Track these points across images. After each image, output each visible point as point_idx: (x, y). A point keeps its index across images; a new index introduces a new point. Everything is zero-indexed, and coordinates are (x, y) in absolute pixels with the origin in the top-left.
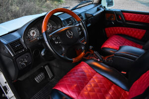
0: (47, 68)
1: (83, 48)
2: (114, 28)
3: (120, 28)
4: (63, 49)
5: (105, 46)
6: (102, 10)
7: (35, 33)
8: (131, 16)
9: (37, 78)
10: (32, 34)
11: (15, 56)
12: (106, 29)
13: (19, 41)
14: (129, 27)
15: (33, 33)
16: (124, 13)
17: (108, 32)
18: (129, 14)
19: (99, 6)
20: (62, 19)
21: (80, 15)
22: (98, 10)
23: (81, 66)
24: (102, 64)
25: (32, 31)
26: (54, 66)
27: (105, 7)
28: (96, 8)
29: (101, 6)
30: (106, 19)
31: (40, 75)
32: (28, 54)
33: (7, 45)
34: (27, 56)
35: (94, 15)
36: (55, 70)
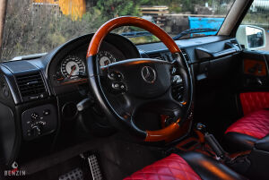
0: (92, 161)
1: (176, 113)
4: (129, 103)
6: (235, 48)
10: (69, 70)
11: (20, 103)
15: (73, 68)
17: (246, 102)
19: (229, 41)
20: (141, 52)
21: (184, 50)
22: (227, 47)
27: (243, 46)
28: (223, 43)
29: (235, 42)
30: (245, 72)
31: (74, 175)
32: (50, 106)
33: (10, 77)
34: (48, 111)
35: (216, 55)
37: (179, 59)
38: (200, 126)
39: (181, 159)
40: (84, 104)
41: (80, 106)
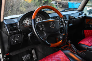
1: (61, 38)
5: (82, 43)
6: (83, 15)
7: (29, 22)
9: (24, 57)
10: (26, 22)
11: (10, 33)
12: (85, 31)
13: (15, 24)
17: (86, 33)
19: (81, 12)
20: (50, 16)
21: (65, 16)
22: (80, 14)
23: (58, 53)
24: (76, 55)
25: (27, 20)
26: (39, 51)
27: (86, 14)
28: (79, 13)
29: (83, 13)
30: (86, 23)
33: (7, 25)
35: (76, 18)
36: (39, 54)
37: (63, 20)
38: (69, 41)
39: (62, 52)
40: (31, 35)
41: (29, 35)
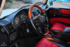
1: (47, 28)
2: (55, 18)
3: (59, 18)
4: (39, 28)
6: (49, 7)
7: (17, 19)
8: (67, 11)
14: (64, 18)
16: (61, 10)
17: (51, 21)
18: (64, 10)
39: (46, 39)
